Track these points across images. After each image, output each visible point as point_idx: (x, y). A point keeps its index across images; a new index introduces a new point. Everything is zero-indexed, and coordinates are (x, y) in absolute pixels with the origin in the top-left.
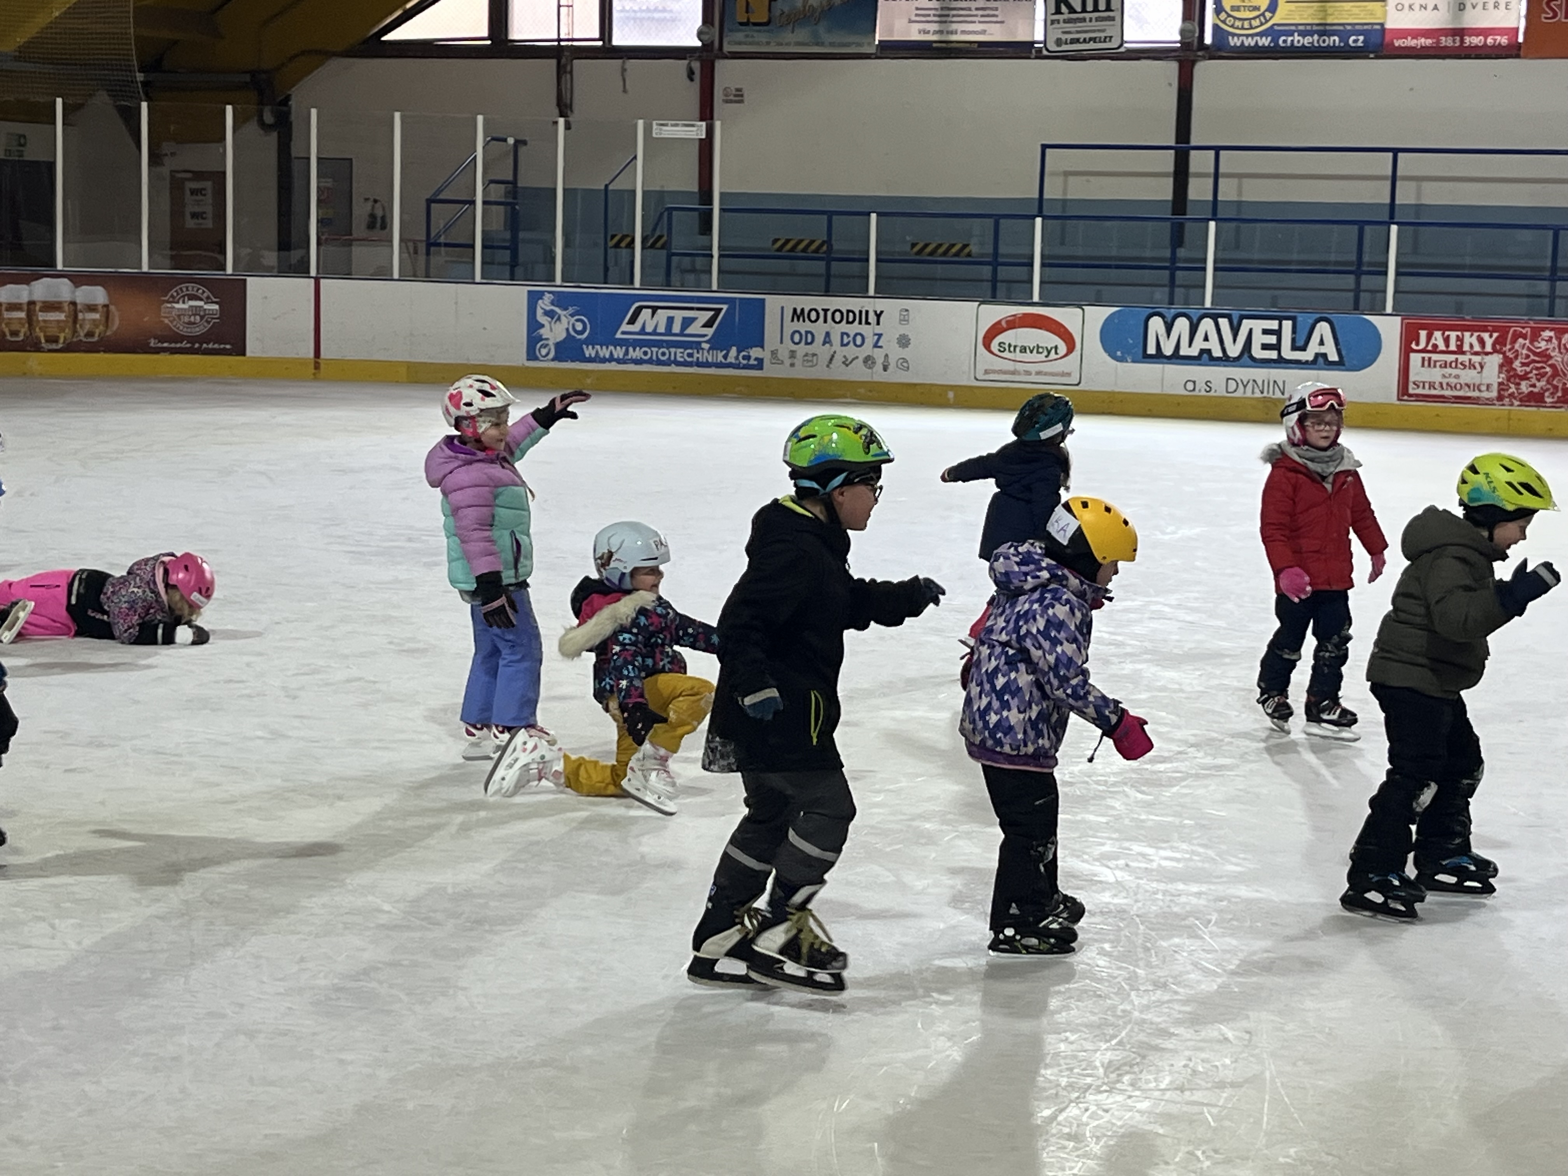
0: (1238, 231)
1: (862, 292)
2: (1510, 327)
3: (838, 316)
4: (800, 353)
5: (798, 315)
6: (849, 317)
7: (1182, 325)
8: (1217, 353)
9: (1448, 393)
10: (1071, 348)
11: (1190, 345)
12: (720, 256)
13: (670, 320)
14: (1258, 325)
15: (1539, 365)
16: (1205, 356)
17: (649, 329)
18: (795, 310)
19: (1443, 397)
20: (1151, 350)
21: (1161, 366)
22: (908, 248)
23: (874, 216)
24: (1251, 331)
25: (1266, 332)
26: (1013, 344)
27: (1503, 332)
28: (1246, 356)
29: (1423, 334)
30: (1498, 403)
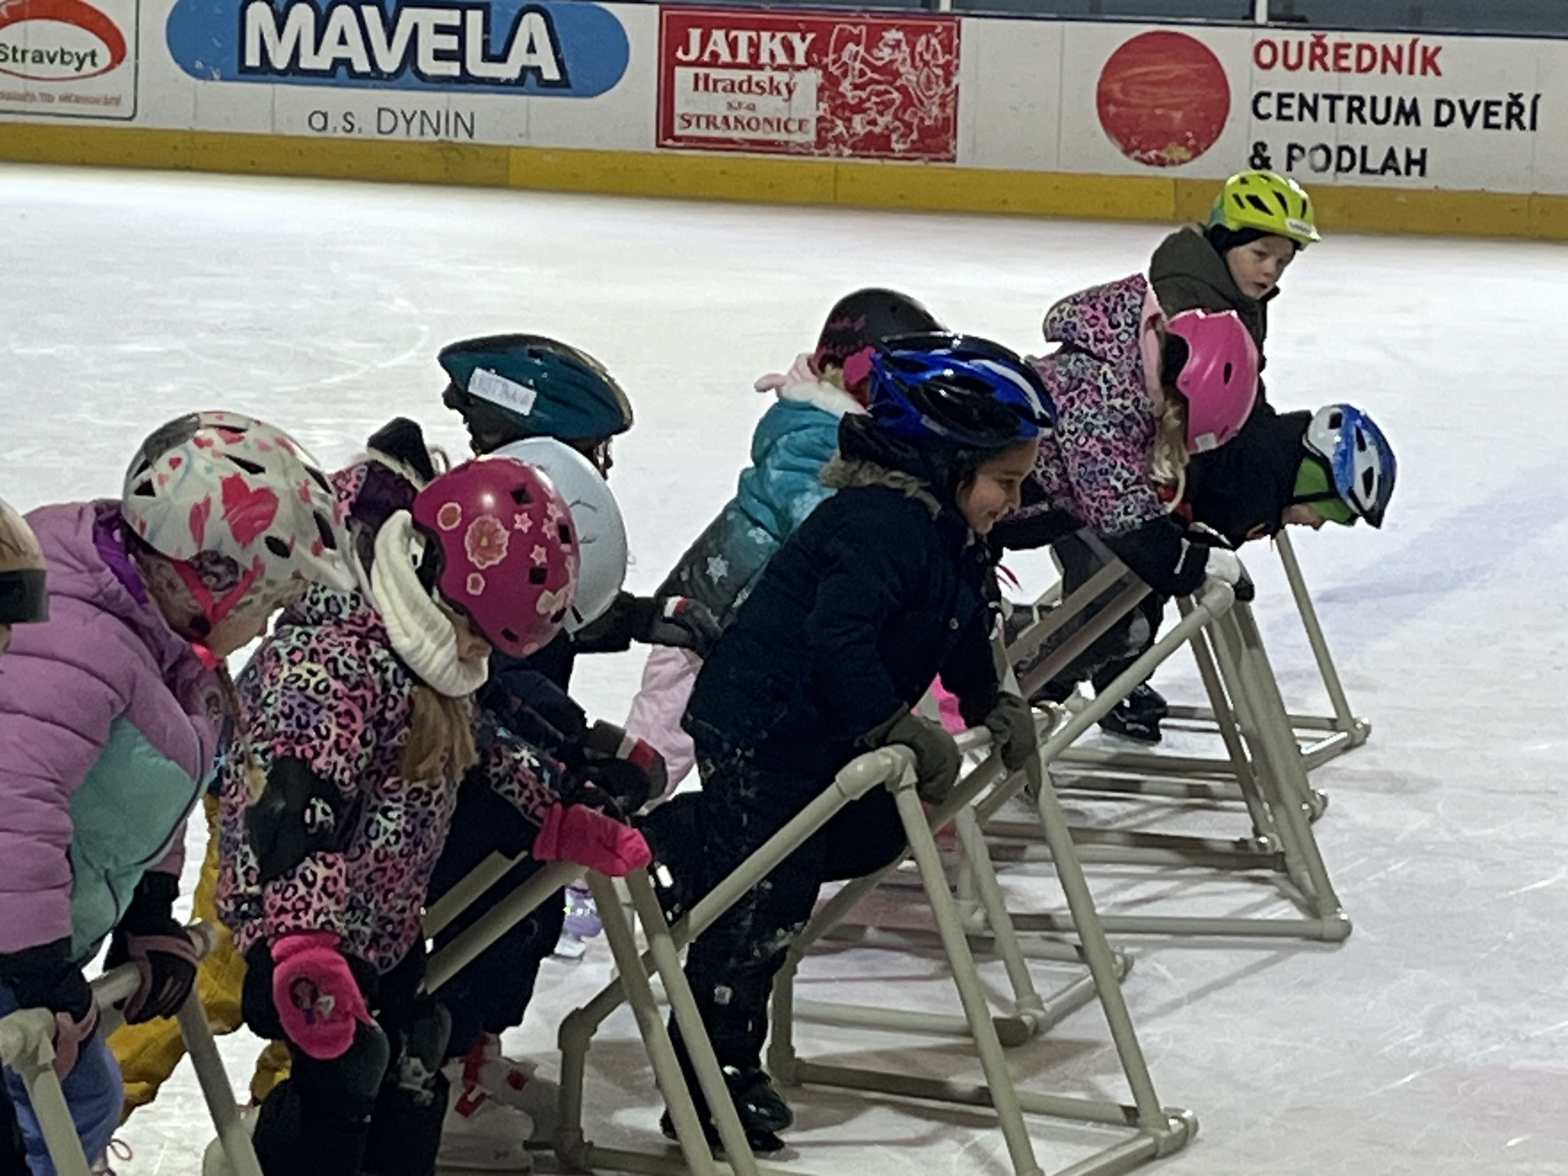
2: (834, 24)
7: (302, 17)
8: (362, 65)
9: (737, 134)
10: (118, 55)
11: (316, 51)
14: (428, 18)
15: (882, 88)
16: (342, 70)
19: (730, 141)
20: (253, 59)
21: (269, 87)
24: (416, 27)
25: (440, 29)
26: (20, 47)
27: (823, 31)
29: (695, 34)
30: (816, 152)
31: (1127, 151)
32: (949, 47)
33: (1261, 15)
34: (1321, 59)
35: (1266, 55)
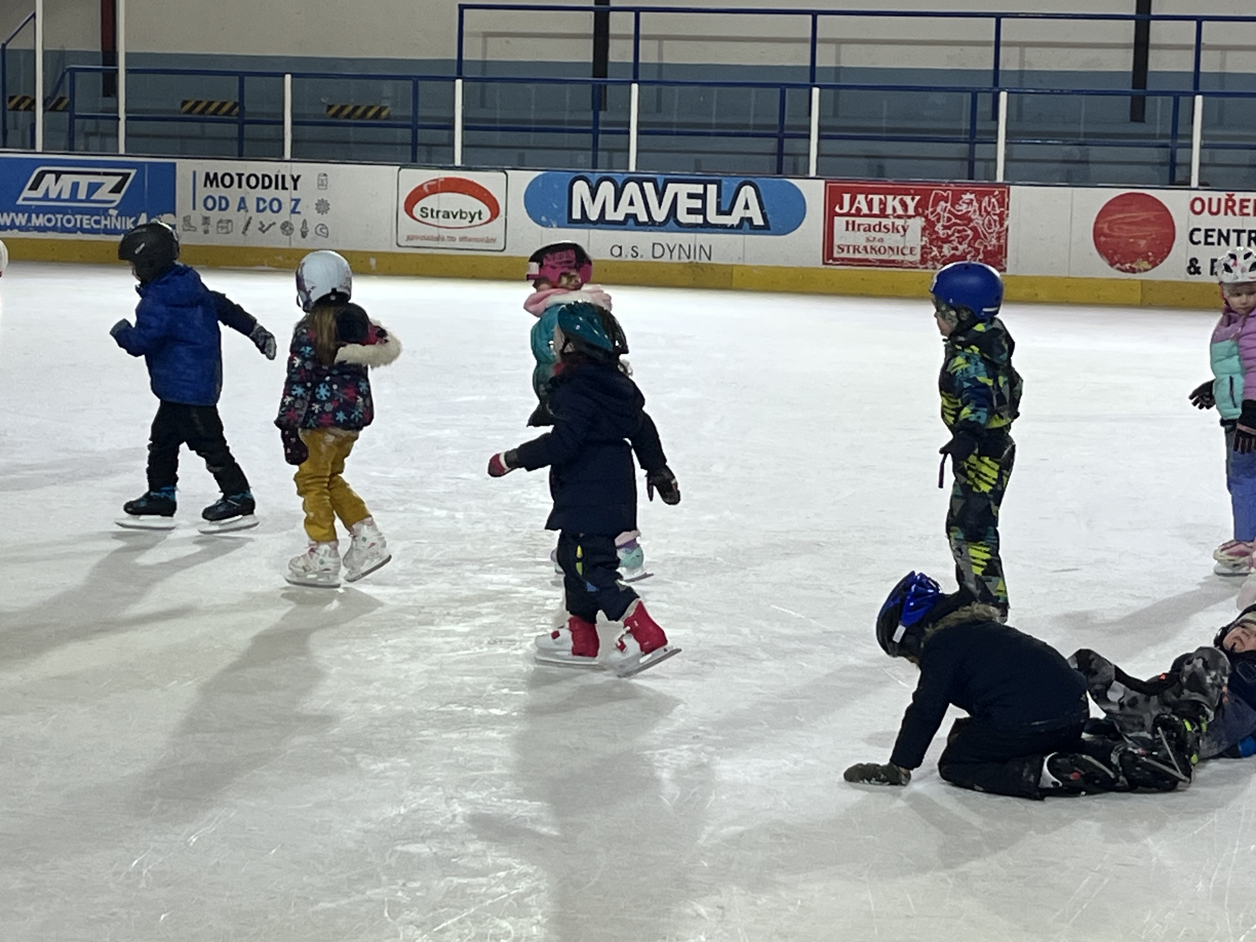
0: (659, 92)
1: (279, 156)
2: (933, 190)
3: (253, 181)
4: (213, 221)
5: (211, 180)
6: (265, 181)
7: (607, 190)
8: (643, 217)
9: (872, 256)
10: (495, 213)
11: (615, 210)
12: (128, 119)
13: (75, 186)
14: (684, 189)
15: (960, 228)
16: (631, 222)
17: (53, 195)
18: (208, 175)
19: (867, 260)
20: (577, 215)
21: (586, 231)
22: (324, 112)
23: (288, 77)
24: (676, 195)
25: (691, 196)
26: (436, 210)
27: (925, 195)
28: (671, 221)
29: (847, 197)
30: (921, 266)
31: (1112, 265)
32: (1002, 203)
33: (1195, 183)
34: (1232, 208)
35: (1198, 206)
